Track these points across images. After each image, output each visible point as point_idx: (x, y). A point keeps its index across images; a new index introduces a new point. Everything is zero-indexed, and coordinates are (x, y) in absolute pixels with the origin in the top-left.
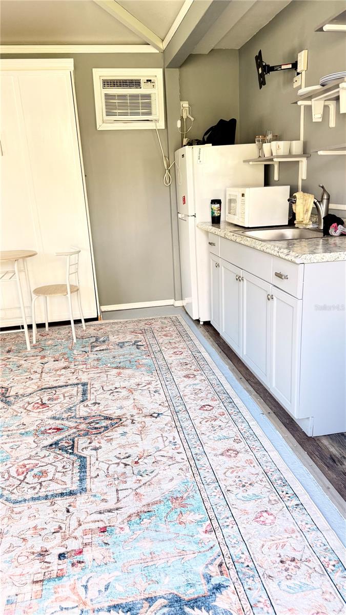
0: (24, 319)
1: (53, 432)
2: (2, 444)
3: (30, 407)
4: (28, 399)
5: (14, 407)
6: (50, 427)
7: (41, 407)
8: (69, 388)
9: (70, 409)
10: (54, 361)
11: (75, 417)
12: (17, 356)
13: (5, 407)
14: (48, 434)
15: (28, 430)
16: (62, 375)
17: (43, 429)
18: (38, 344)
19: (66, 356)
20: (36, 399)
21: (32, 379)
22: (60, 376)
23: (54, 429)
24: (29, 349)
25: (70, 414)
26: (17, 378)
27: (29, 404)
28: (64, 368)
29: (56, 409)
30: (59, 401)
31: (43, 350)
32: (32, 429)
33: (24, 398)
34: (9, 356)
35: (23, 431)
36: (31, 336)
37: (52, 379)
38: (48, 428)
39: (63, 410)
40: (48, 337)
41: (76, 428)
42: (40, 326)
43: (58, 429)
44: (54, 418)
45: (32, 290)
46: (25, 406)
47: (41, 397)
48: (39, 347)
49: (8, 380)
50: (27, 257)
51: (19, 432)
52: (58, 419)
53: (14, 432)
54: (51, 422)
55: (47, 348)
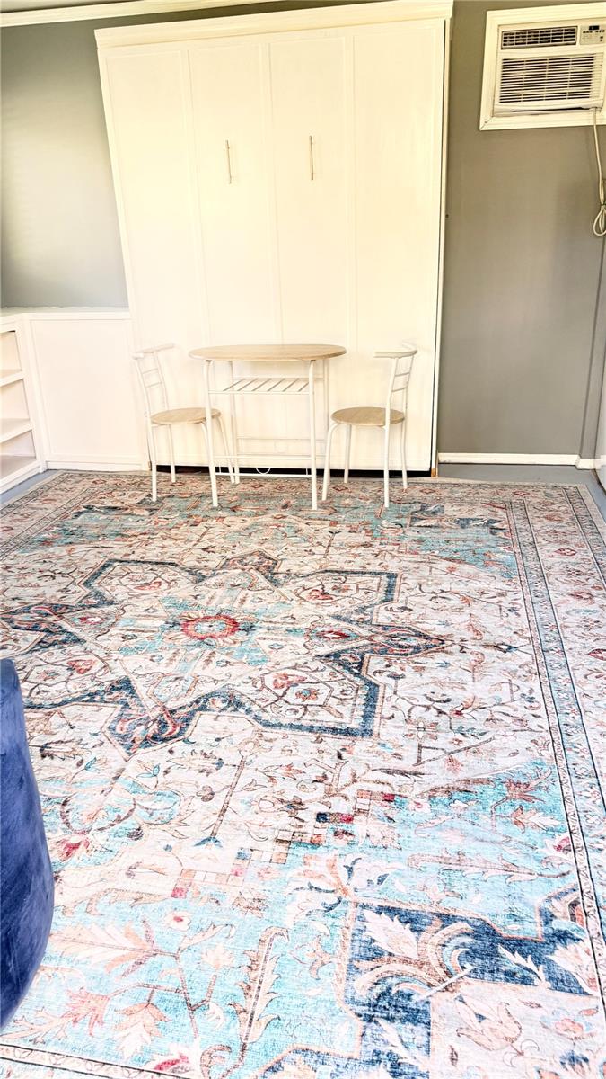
0: (312, 458)
1: (334, 638)
2: (259, 638)
3: (304, 595)
4: (302, 582)
5: (282, 590)
6: (330, 629)
7: (321, 597)
8: (366, 577)
9: (364, 609)
10: (350, 532)
11: (369, 622)
12: (296, 515)
13: (270, 587)
14: (326, 639)
15: (297, 626)
16: (359, 555)
17: (319, 630)
18: (329, 501)
19: (368, 528)
20: (315, 583)
21: (314, 554)
22: (355, 556)
23: (336, 633)
24: (315, 506)
25: (362, 616)
26: (295, 549)
27: (304, 589)
28: (364, 545)
29: (343, 605)
30: (349, 593)
31: (336, 511)
32: (304, 626)
33: (297, 580)
34: (285, 514)
35: (291, 627)
36: (320, 488)
37: (343, 558)
38: (327, 629)
39: (353, 609)
40: (346, 493)
41: (368, 639)
42: (337, 474)
43: (343, 636)
44: (338, 617)
45: (332, 411)
46: (299, 591)
47: (324, 582)
48: (332, 507)
49: (278, 549)
50: (330, 356)
51: (285, 626)
52: (344, 620)
53: (277, 625)
54: (334, 622)
55: (342, 510)
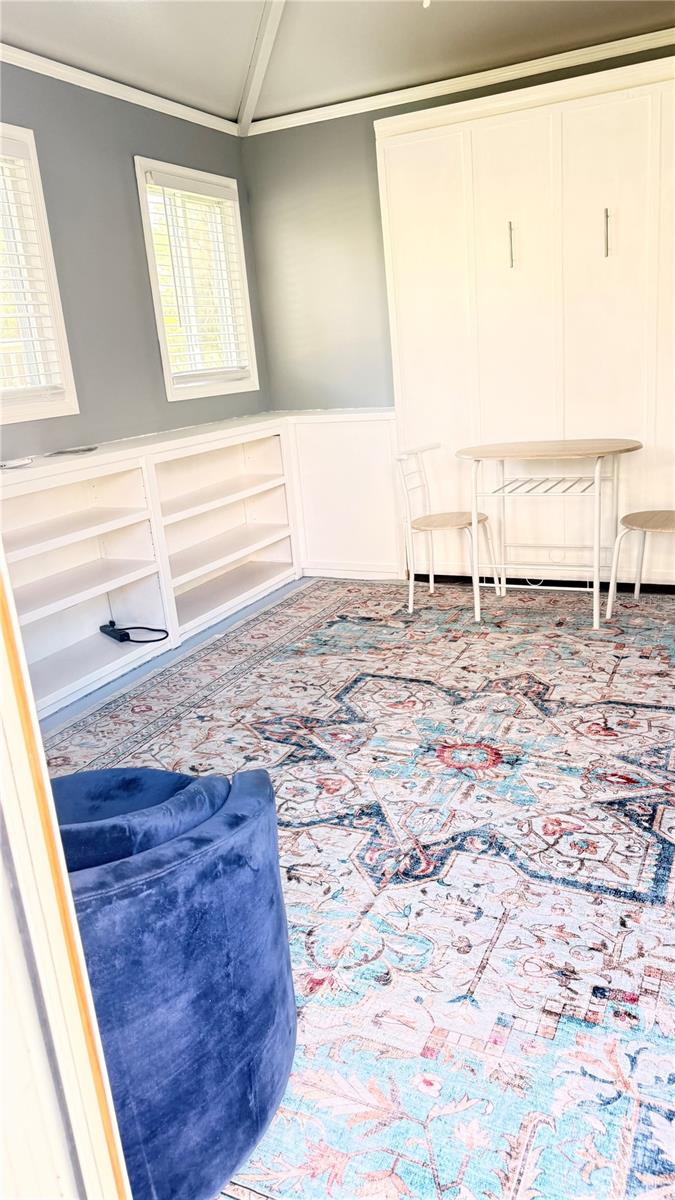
0: (596, 569)
1: (618, 783)
2: (526, 775)
3: (582, 728)
4: (580, 713)
5: (555, 720)
6: (614, 772)
7: (603, 733)
8: (661, 713)
9: (657, 751)
10: (641, 657)
11: (665, 767)
12: (573, 634)
13: (540, 716)
14: (608, 783)
15: (573, 765)
16: (652, 686)
17: (600, 771)
18: (614, 619)
19: (665, 653)
20: (595, 716)
21: (595, 681)
22: (648, 686)
23: (621, 777)
24: (596, 625)
25: (655, 759)
26: (569, 673)
27: (582, 721)
28: (658, 674)
29: (631, 744)
30: (639, 730)
31: (623, 632)
32: (581, 765)
33: (574, 710)
34: (559, 633)
35: (565, 765)
36: (603, 604)
37: (632, 689)
38: (610, 771)
39: (643, 750)
40: (636, 611)
41: (662, 787)
42: (625, 588)
43: (629, 781)
44: (624, 758)
45: (621, 515)
46: (575, 724)
47: (607, 715)
48: (617, 627)
49: (550, 672)
50: (621, 452)
51: (559, 763)
52: (632, 763)
53: (548, 761)
54: (619, 763)
55: (630, 630)
